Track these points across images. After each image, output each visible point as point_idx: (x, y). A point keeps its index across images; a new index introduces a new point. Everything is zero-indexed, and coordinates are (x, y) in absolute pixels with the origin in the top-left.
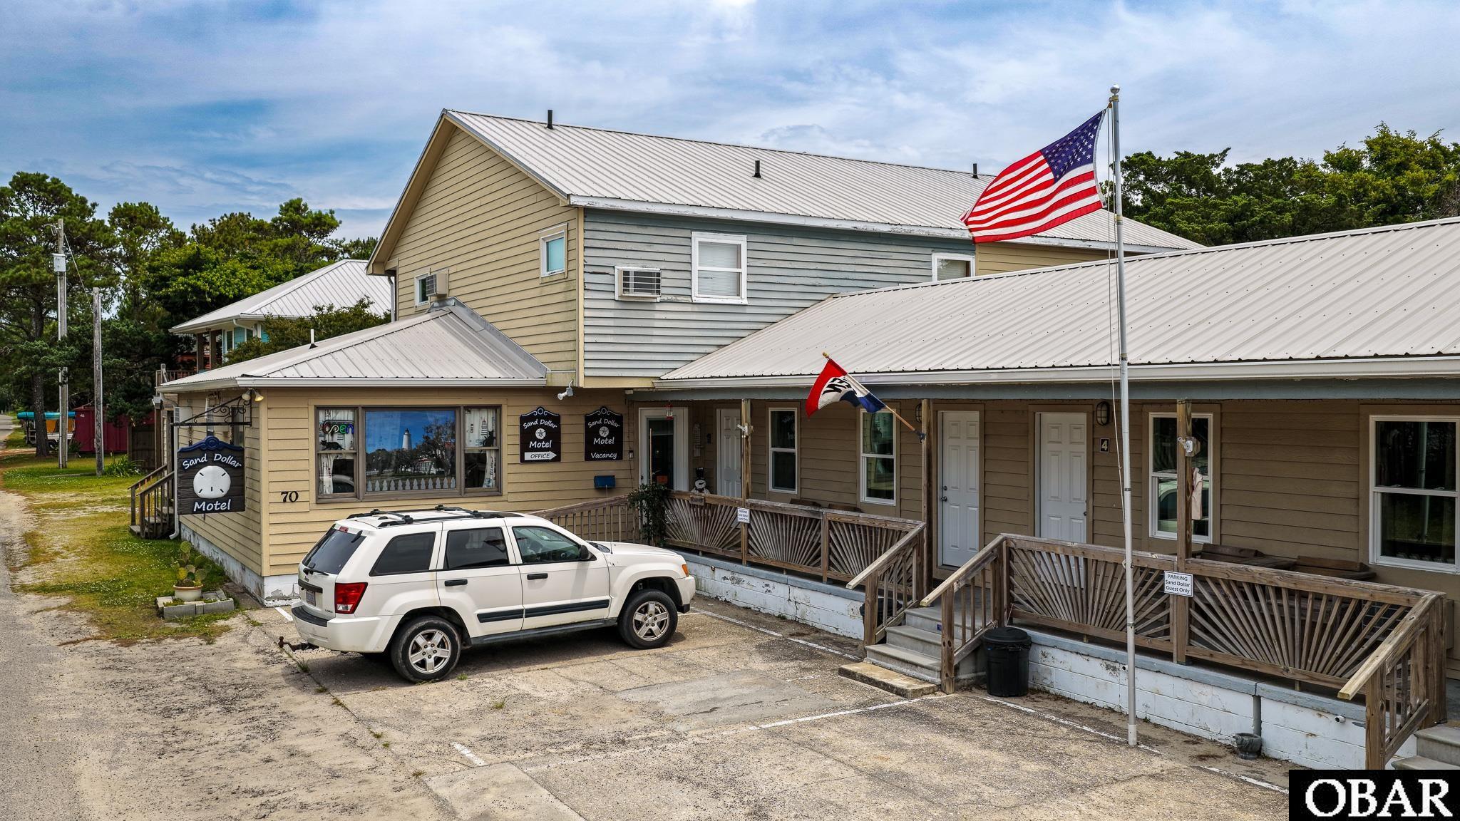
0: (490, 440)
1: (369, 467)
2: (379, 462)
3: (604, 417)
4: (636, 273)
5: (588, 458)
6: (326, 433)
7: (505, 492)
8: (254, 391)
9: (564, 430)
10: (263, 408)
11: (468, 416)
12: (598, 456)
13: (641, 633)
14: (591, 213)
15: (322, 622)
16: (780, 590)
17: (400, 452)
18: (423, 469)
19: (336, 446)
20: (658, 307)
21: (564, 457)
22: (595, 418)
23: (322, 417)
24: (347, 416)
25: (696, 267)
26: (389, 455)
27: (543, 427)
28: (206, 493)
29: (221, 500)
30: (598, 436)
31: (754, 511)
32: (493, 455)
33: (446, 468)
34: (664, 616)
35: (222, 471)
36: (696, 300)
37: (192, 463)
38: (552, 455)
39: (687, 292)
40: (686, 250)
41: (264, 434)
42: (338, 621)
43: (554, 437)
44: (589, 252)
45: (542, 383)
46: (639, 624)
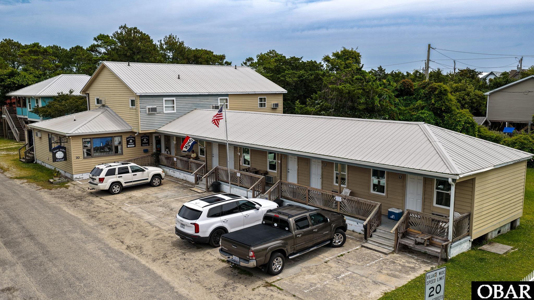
0: (120, 143)
1: (94, 150)
2: (97, 149)
3: (145, 137)
4: (151, 108)
5: (142, 146)
6: (84, 144)
7: (124, 153)
8: (69, 136)
9: (136, 140)
10: (71, 140)
11: (115, 138)
12: (144, 145)
13: (155, 184)
14: (141, 96)
15: (97, 185)
16: (182, 174)
17: (101, 147)
18: (106, 150)
19: (87, 146)
20: (156, 115)
21: (136, 146)
22: (143, 137)
23: (84, 140)
24: (89, 140)
25: (164, 105)
26: (98, 147)
27: (131, 139)
28: (59, 157)
29: (62, 159)
30: (144, 141)
31: (177, 159)
32: (121, 146)
33: (110, 149)
34: (159, 181)
35: (62, 152)
36: (164, 112)
37: (55, 151)
38: (134, 146)
39: (163, 111)
40: (162, 102)
41: (72, 145)
42: (100, 184)
43: (134, 142)
44: (141, 104)
45: (131, 131)
46: (154, 182)
